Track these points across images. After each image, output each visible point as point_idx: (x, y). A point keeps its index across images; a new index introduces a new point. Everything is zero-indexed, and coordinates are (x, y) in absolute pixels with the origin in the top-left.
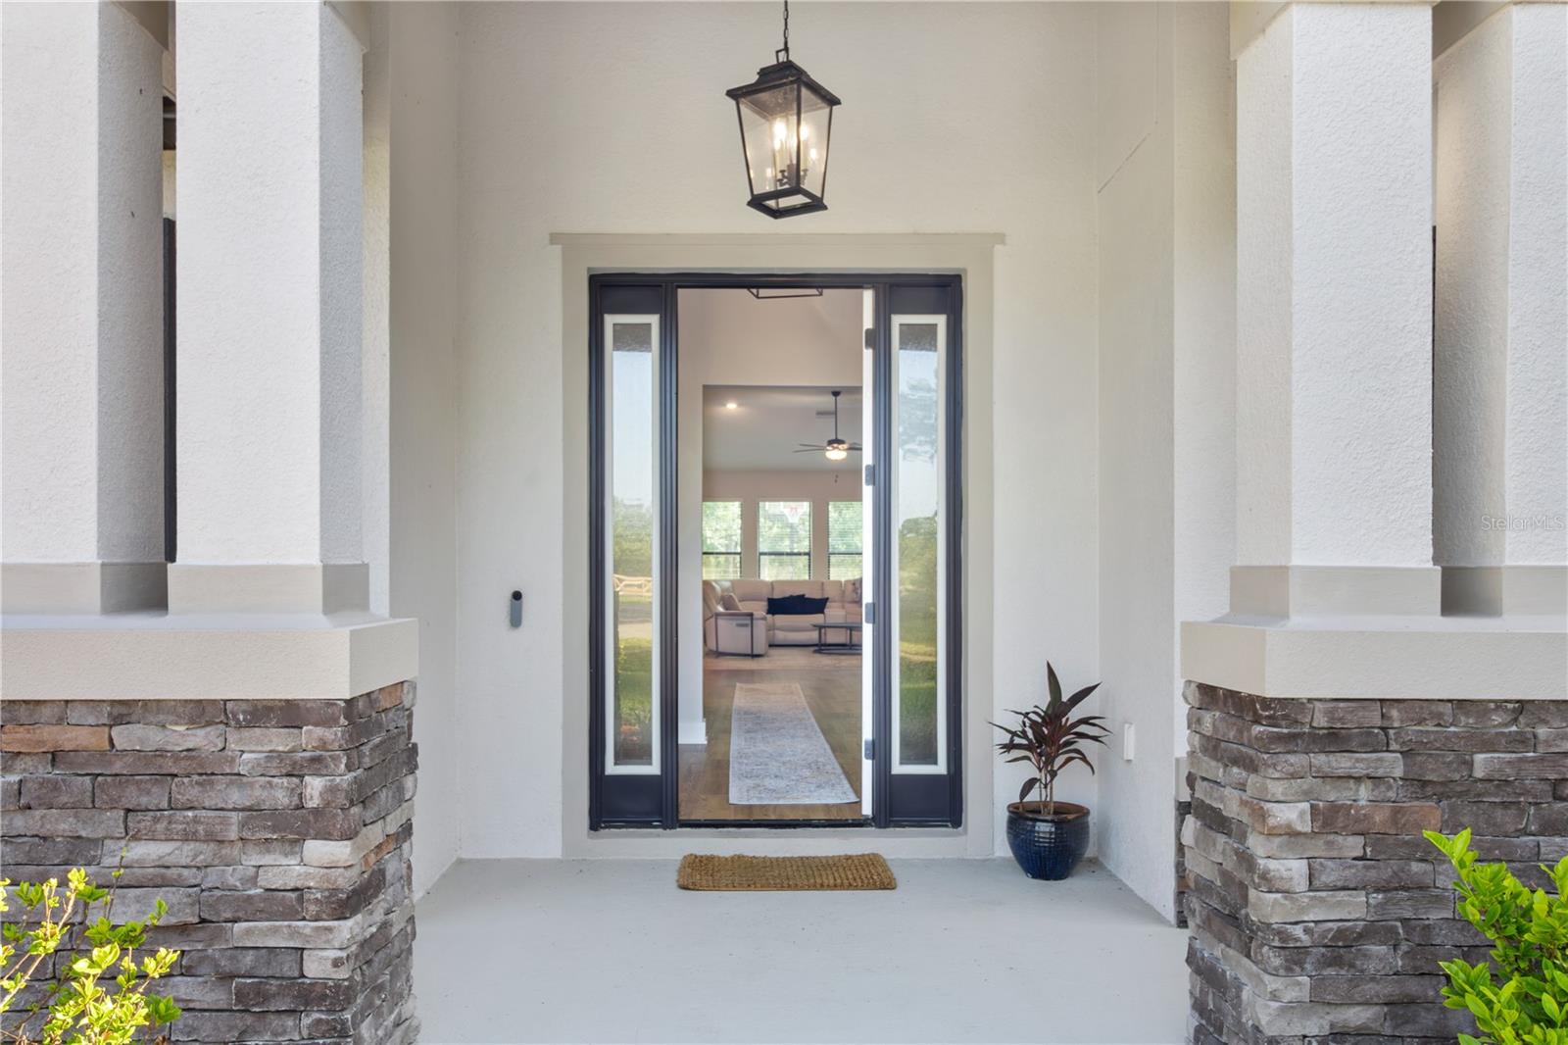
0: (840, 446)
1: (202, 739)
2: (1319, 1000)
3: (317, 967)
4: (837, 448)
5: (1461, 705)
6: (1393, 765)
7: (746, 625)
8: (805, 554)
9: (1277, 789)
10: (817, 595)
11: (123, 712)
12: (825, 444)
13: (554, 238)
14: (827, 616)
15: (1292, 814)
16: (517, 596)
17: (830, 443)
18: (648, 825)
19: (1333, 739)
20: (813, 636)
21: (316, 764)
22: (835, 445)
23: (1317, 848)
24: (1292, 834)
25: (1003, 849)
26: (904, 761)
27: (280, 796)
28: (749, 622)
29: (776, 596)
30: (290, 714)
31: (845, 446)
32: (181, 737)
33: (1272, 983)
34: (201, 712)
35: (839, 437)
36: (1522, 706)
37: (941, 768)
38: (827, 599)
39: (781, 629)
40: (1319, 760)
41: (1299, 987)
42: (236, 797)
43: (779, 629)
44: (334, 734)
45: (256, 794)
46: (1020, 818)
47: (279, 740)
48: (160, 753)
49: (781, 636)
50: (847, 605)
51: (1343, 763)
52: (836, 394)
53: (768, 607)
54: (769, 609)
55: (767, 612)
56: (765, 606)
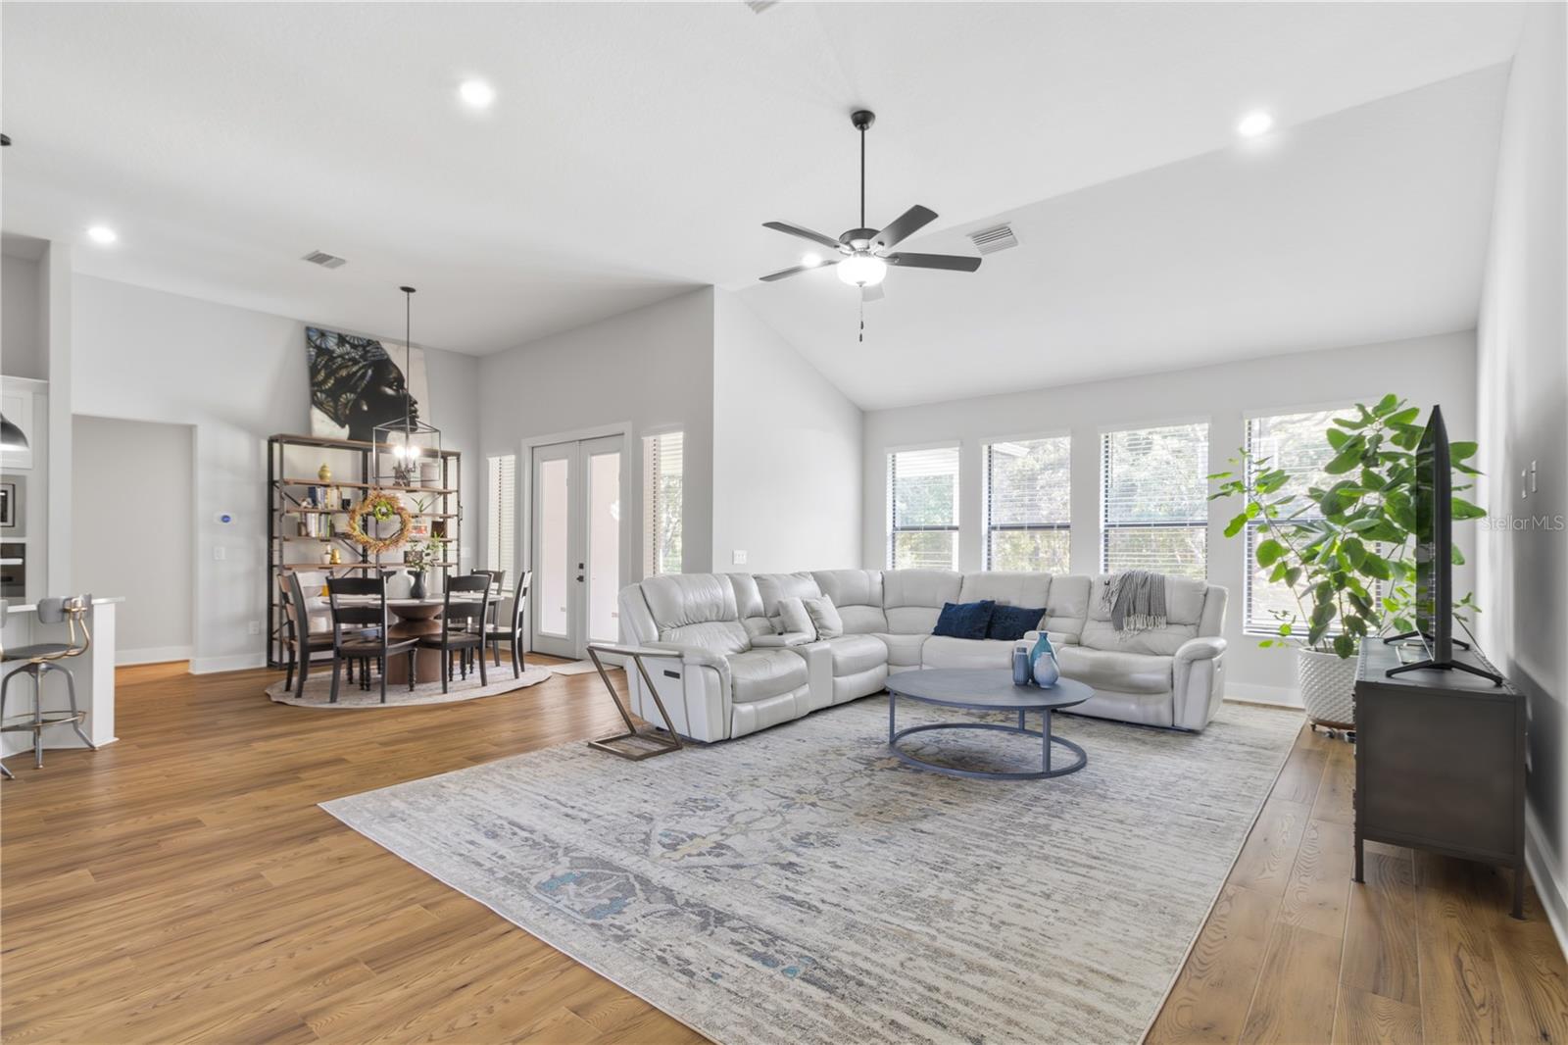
7: (677, 675)
28: (680, 669)
52: (862, 119)
53: (936, 625)
54: (935, 629)
55: (933, 631)
56: (933, 617)
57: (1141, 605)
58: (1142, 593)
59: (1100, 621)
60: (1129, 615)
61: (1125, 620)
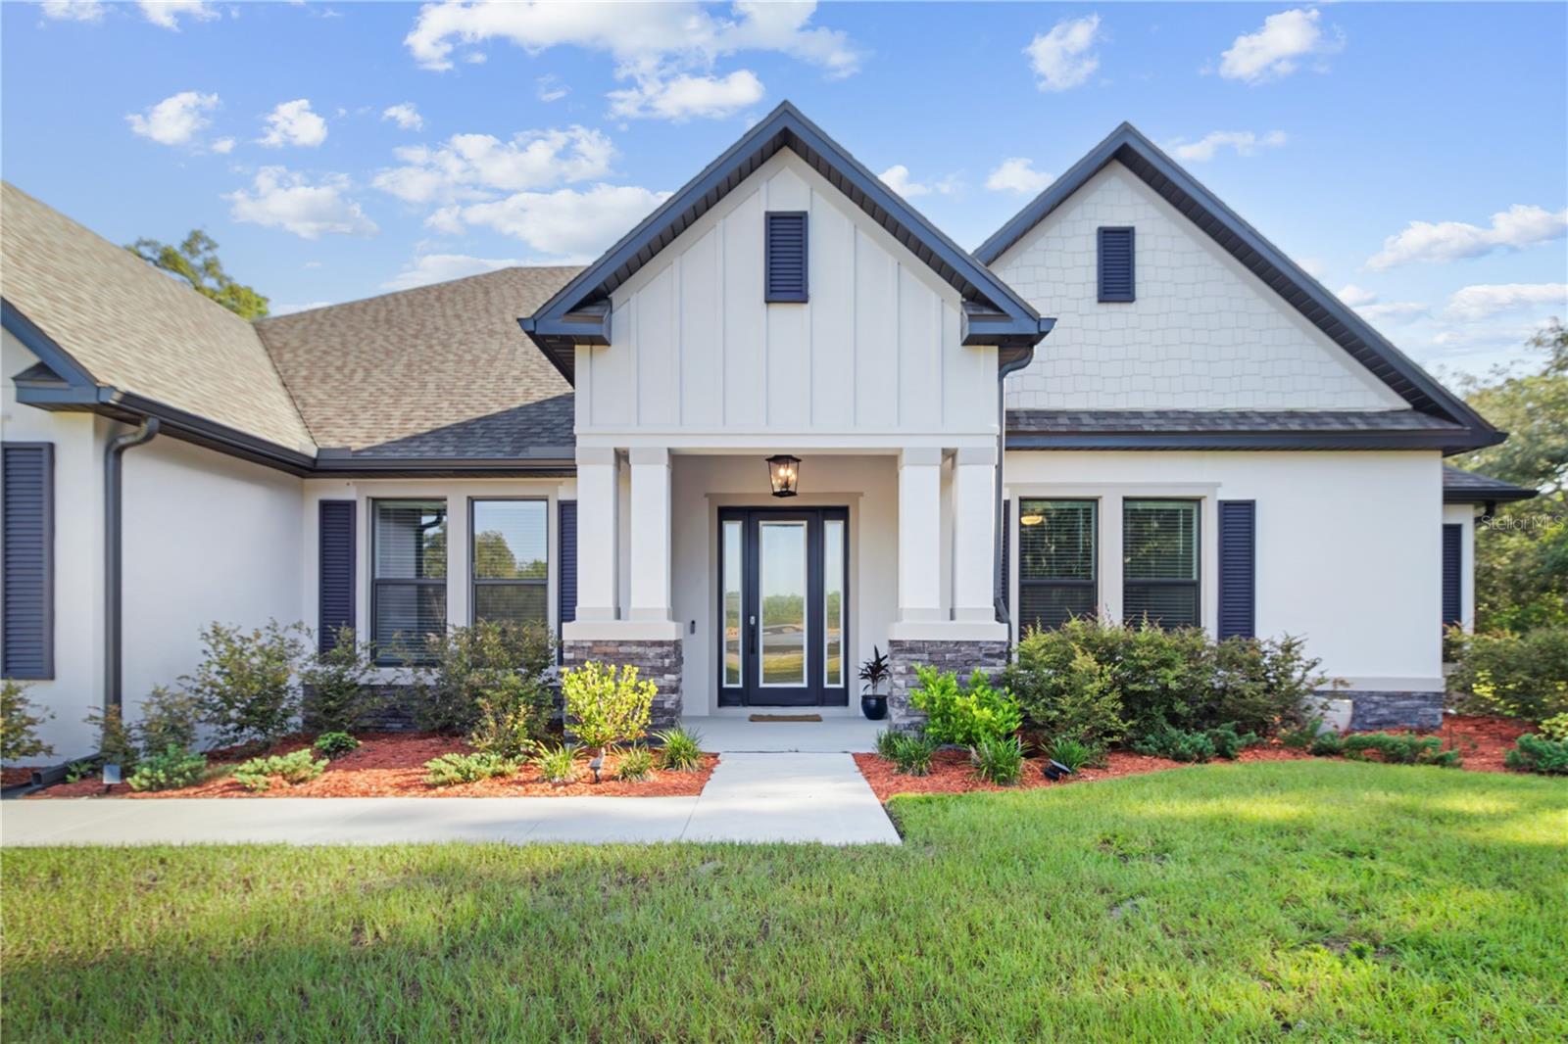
1: (640, 650)
2: (907, 715)
3: (667, 705)
5: (942, 642)
6: (926, 656)
9: (898, 662)
11: (621, 643)
13: (706, 495)
15: (901, 669)
16: (693, 622)
18: (737, 705)
19: (911, 650)
21: (667, 656)
23: (907, 677)
24: (901, 674)
25: (862, 713)
26: (829, 683)
27: (659, 663)
30: (661, 644)
32: (635, 649)
33: (896, 711)
34: (640, 643)
36: (957, 643)
37: (841, 685)
40: (908, 656)
41: (903, 712)
42: (649, 664)
44: (672, 649)
45: (653, 663)
46: (865, 699)
47: (659, 650)
48: (630, 654)
51: (913, 656)
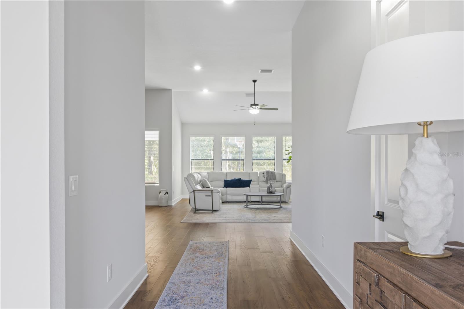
0: (256, 107)
4: (255, 108)
7: (210, 196)
8: (242, 160)
10: (246, 179)
12: (250, 106)
14: (251, 189)
17: (252, 105)
20: (244, 198)
22: (254, 107)
28: (211, 194)
29: (228, 179)
31: (259, 107)
35: (256, 103)
38: (251, 181)
39: (230, 195)
43: (228, 195)
49: (230, 198)
50: (260, 183)
52: (255, 81)
53: (224, 184)
54: (224, 185)
55: (223, 186)
56: (223, 183)
57: (272, 178)
58: (271, 175)
59: (262, 182)
60: (269, 180)
61: (268, 181)
